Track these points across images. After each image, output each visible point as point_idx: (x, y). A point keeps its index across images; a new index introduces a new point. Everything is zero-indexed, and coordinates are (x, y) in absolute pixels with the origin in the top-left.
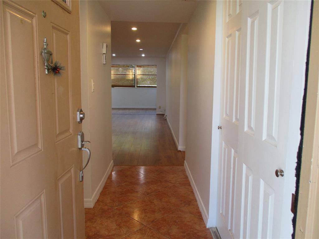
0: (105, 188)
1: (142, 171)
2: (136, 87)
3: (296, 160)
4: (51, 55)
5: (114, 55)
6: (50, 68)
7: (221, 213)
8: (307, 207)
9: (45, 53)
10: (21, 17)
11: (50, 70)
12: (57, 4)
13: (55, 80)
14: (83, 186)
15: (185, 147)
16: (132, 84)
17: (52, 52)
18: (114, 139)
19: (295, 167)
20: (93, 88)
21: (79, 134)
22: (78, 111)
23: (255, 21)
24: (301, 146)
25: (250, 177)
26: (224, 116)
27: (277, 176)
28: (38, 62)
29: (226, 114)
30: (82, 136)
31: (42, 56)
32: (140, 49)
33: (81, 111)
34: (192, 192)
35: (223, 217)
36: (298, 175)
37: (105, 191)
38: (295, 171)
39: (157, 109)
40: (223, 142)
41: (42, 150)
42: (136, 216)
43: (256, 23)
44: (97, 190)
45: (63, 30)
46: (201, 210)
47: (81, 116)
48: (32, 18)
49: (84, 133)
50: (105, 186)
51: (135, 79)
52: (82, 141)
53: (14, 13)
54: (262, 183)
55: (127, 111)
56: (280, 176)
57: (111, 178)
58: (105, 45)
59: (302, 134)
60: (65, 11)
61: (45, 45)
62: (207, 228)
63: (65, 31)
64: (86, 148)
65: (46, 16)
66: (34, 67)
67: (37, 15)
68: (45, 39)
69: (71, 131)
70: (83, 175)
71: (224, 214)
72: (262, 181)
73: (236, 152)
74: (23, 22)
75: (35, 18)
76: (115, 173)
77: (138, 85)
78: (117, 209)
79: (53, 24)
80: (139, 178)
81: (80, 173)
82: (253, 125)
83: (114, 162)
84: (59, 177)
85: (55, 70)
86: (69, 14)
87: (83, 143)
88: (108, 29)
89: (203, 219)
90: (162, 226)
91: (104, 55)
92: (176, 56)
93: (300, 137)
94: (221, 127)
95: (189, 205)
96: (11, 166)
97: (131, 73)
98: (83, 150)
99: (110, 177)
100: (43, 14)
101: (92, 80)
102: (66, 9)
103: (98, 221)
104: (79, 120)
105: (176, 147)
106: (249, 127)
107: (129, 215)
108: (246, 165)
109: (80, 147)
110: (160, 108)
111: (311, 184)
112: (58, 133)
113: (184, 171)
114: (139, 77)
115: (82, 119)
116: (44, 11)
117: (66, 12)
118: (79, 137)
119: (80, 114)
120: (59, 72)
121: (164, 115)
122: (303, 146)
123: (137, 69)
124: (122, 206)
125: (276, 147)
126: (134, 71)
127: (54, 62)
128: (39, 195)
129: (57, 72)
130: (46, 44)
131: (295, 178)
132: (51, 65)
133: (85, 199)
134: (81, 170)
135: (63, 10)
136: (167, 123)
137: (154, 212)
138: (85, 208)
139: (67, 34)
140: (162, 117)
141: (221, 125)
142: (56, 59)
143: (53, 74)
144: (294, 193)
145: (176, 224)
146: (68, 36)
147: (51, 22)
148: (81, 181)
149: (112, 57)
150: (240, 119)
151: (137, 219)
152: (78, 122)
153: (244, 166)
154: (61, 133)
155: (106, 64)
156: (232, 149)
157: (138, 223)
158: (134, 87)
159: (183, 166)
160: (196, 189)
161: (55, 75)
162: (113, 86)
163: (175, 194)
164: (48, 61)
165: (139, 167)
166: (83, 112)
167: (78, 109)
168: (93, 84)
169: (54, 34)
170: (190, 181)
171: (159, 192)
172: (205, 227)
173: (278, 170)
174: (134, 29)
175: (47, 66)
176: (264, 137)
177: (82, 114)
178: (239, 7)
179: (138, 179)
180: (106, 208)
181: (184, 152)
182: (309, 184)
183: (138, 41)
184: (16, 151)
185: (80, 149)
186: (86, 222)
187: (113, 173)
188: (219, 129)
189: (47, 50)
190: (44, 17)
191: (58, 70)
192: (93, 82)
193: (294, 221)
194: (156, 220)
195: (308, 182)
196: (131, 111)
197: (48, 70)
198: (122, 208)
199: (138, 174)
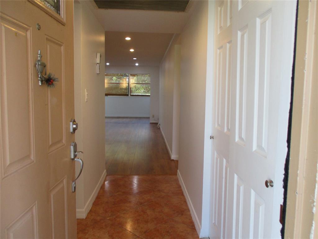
0: (98, 198)
1: (135, 180)
2: (129, 95)
3: (284, 172)
4: (45, 66)
5: (108, 64)
6: (44, 79)
7: (214, 223)
8: (294, 218)
9: (39, 64)
10: (16, 30)
11: (44, 82)
12: (51, 17)
13: (49, 91)
14: (75, 197)
15: (178, 156)
16: (126, 93)
17: (46, 64)
18: (107, 148)
19: (283, 179)
20: (86, 98)
21: (72, 144)
22: (71, 121)
23: (245, 35)
24: (288, 158)
25: (241, 188)
26: (216, 126)
27: (267, 186)
28: (32, 74)
29: (218, 124)
30: (75, 146)
31: (36, 68)
32: (134, 59)
33: (74, 121)
34: (185, 202)
35: (216, 227)
36: (285, 187)
37: (97, 202)
38: (282, 183)
39: (150, 118)
40: (215, 152)
41: (35, 162)
42: (129, 227)
43: (246, 36)
44: (89, 200)
45: (57, 42)
46: (194, 219)
47: (75, 126)
48: (27, 31)
49: (77, 143)
50: (97, 196)
51: (128, 88)
52: (75, 151)
53: (8, 27)
54: (253, 193)
55: (120, 120)
56: (270, 187)
57: (104, 188)
58: (99, 55)
59: (289, 147)
60: (59, 24)
61: (39, 57)
62: (200, 238)
63: (59, 43)
64: (78, 158)
65: (40, 28)
66: (28, 79)
67: (31, 28)
68: (40, 51)
69: (64, 141)
70: (76, 185)
71: (216, 224)
72: (252, 191)
73: (228, 162)
74: (17, 35)
75: (29, 31)
76: (108, 183)
77: (132, 94)
78: (109, 220)
79: (47, 36)
80: (132, 187)
81: (72, 184)
82: (243, 136)
83: (107, 171)
84: (51, 188)
85: (49, 81)
86: (63, 26)
87: (76, 153)
88: (102, 39)
89: (196, 230)
90: (155, 237)
91: (98, 65)
92: (169, 65)
93: (287, 149)
94: (213, 137)
95: (182, 214)
96: (3, 177)
97: (124, 82)
98: (75, 161)
99: (103, 186)
100: (37, 26)
101: (86, 90)
102: (61, 21)
103: (90, 232)
104: (71, 130)
105: (169, 157)
106: (240, 137)
107: (122, 225)
108: (237, 175)
109: (72, 157)
110: (153, 116)
111: (297, 195)
112: (50, 143)
113: (177, 180)
114: (132, 86)
115: (75, 130)
116: (38, 24)
117: (61, 25)
118: (72, 148)
119: (73, 124)
120: (52, 84)
121: (157, 123)
122: (290, 158)
123: (131, 77)
124: (114, 217)
125: (266, 158)
126: (128, 80)
127: (48, 73)
128: (31, 207)
129: (51, 83)
130: (41, 56)
131: (283, 190)
132: (45, 77)
133: (77, 210)
134: (74, 180)
135: (58, 22)
136: (161, 132)
137: (147, 222)
138: (78, 219)
139: (61, 46)
140: (155, 126)
141: (213, 135)
142: (50, 70)
143: (47, 86)
144: (282, 204)
145: (168, 234)
146: (62, 47)
147: (45, 35)
148: (73, 192)
149: (106, 65)
150: (231, 130)
151: (129, 230)
152: (71, 132)
153: (236, 176)
154: (54, 144)
155: (99, 74)
156: (224, 159)
157: (131, 233)
158: (128, 95)
159: (176, 175)
160: (189, 199)
161: (48, 86)
162: (107, 95)
163: (168, 204)
164: (41, 73)
165: (132, 176)
166: (76, 122)
167: (71, 120)
168: (86, 93)
169: (48, 46)
170: (183, 190)
171: (152, 201)
172: (198, 237)
173: (268, 180)
174: (128, 39)
175: (40, 78)
176: (255, 148)
177: (75, 124)
178: (229, 20)
179: (131, 189)
180: (98, 218)
181: (177, 161)
182: (296, 196)
183: (132, 50)
184: (8, 163)
185: (73, 159)
186: (78, 233)
187: (106, 183)
188: (211, 138)
189: (41, 62)
190: (39, 30)
191: (51, 82)
192: (87, 92)
193: (283, 232)
194: (148, 231)
195: (295, 194)
196: (124, 120)
197: (42, 81)
198: (115, 219)
199: (131, 184)
